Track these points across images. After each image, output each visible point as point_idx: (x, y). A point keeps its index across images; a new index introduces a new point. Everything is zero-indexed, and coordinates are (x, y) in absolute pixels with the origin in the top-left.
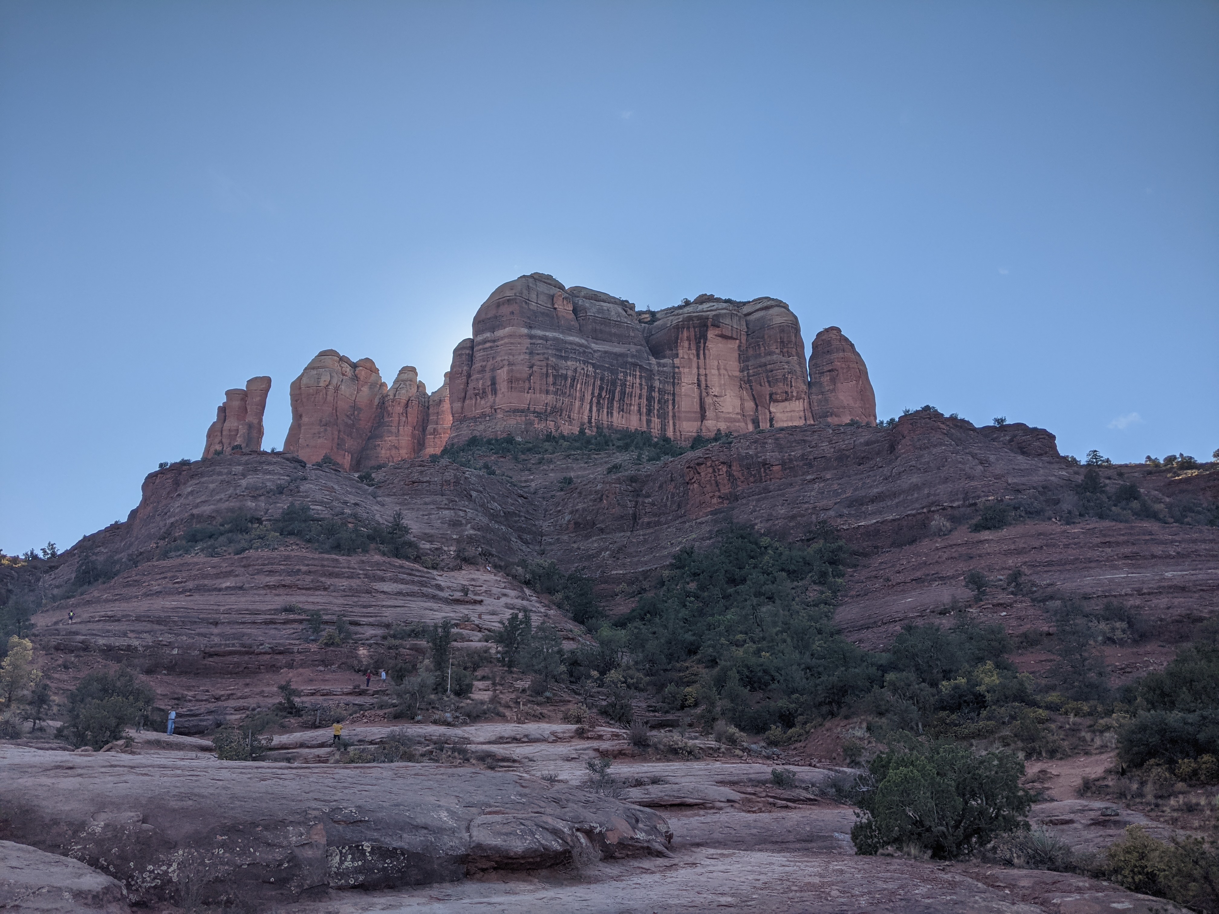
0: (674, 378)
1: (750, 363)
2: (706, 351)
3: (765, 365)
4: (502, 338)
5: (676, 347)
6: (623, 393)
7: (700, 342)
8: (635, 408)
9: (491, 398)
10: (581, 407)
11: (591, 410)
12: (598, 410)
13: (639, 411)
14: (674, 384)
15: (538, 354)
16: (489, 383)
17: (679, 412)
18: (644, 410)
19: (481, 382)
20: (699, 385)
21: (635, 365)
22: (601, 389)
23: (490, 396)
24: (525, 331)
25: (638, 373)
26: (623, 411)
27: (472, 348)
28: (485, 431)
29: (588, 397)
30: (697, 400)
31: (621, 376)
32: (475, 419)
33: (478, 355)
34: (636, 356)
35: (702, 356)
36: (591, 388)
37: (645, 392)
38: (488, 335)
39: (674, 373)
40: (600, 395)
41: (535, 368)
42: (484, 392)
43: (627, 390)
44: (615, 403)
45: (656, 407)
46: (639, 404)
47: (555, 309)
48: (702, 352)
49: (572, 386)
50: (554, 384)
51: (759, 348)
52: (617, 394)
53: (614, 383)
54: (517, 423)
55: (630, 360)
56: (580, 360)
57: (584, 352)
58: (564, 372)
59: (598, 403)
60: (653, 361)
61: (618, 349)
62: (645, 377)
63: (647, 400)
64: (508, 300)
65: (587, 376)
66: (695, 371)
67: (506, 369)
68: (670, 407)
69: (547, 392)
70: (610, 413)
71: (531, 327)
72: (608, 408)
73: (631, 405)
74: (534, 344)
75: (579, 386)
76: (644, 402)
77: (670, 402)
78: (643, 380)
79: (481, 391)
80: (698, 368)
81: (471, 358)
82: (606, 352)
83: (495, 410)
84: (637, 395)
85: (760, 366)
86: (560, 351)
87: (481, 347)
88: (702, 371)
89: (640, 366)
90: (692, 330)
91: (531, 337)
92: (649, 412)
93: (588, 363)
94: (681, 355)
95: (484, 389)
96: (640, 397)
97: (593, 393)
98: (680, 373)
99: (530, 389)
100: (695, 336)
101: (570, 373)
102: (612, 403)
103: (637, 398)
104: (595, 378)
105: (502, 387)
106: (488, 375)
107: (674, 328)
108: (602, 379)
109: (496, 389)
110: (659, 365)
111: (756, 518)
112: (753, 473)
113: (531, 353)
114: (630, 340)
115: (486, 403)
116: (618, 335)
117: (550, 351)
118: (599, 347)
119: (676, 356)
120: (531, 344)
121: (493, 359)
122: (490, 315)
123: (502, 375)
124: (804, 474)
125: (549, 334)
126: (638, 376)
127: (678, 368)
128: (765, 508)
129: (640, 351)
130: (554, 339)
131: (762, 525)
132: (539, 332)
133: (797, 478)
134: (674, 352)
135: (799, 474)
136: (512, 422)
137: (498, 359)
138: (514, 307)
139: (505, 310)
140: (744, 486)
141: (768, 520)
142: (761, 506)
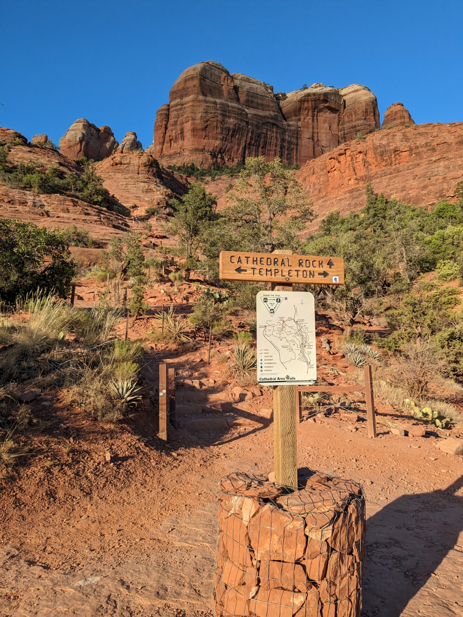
0: (297, 134)
1: (345, 126)
2: (319, 118)
3: (355, 127)
4: (188, 102)
5: (299, 114)
6: (265, 142)
7: (315, 111)
9: (180, 142)
10: (238, 150)
11: (244, 152)
12: (249, 153)
13: (275, 154)
14: (297, 138)
15: (211, 113)
16: (180, 132)
17: (300, 156)
19: (174, 132)
20: (313, 140)
21: (274, 124)
22: (251, 138)
23: (180, 141)
24: (202, 98)
25: (275, 130)
26: (264, 154)
27: (168, 110)
28: (177, 163)
29: (243, 144)
30: (311, 149)
31: (264, 131)
32: (170, 156)
33: (173, 114)
34: (274, 118)
35: (315, 120)
36: (245, 138)
37: (279, 143)
38: (178, 101)
39: (298, 131)
40: (250, 143)
41: (209, 122)
42: (176, 138)
43: (268, 140)
44: (260, 149)
45: (286, 153)
46: (275, 150)
47: (222, 85)
48: (315, 117)
49: (232, 136)
50: (221, 133)
51: (352, 116)
52: (261, 143)
53: (259, 136)
54: (198, 158)
55: (269, 120)
56: (238, 119)
57: (241, 113)
58: (228, 126)
59: (249, 148)
60: (285, 123)
61: (261, 113)
62: (279, 133)
63: (280, 148)
64: (192, 77)
65: (243, 129)
66: (311, 130)
67: (190, 122)
68: (295, 153)
69: (216, 139)
70: (256, 155)
71: (206, 96)
72: (255, 152)
73: (270, 150)
74: (209, 106)
75: (237, 136)
76: (278, 149)
77: (295, 150)
78: (278, 134)
79: (174, 138)
80: (313, 128)
81: (168, 117)
82: (255, 115)
83: (183, 149)
84: (274, 144)
85: (352, 128)
86: (225, 111)
87: (174, 109)
88: (315, 130)
89: (276, 125)
90: (310, 102)
91: (206, 102)
93: (244, 121)
94: (302, 119)
95: (176, 136)
97: (246, 142)
98: (300, 131)
99: (206, 136)
100: (312, 107)
101: (232, 127)
103: (274, 146)
104: (248, 131)
105: (188, 134)
106: (179, 127)
107: (298, 101)
108: (252, 133)
109: (184, 136)
110: (289, 125)
111: (391, 191)
112: (385, 158)
113: (206, 112)
114: (270, 108)
115: (177, 145)
116: (262, 105)
117: (219, 112)
118: (250, 111)
119: (299, 120)
120: (206, 106)
121: (182, 115)
122: (180, 88)
123: (188, 126)
124: (429, 157)
125: (218, 101)
126: (274, 132)
127: (300, 128)
128: (398, 183)
129: (276, 116)
130: (221, 104)
131: (397, 195)
132: (212, 99)
133: (424, 160)
134: (298, 117)
135: (425, 156)
136: (194, 157)
137: (185, 116)
138: (196, 82)
139: (190, 84)
140: (377, 169)
141: (402, 191)
142: (394, 182)
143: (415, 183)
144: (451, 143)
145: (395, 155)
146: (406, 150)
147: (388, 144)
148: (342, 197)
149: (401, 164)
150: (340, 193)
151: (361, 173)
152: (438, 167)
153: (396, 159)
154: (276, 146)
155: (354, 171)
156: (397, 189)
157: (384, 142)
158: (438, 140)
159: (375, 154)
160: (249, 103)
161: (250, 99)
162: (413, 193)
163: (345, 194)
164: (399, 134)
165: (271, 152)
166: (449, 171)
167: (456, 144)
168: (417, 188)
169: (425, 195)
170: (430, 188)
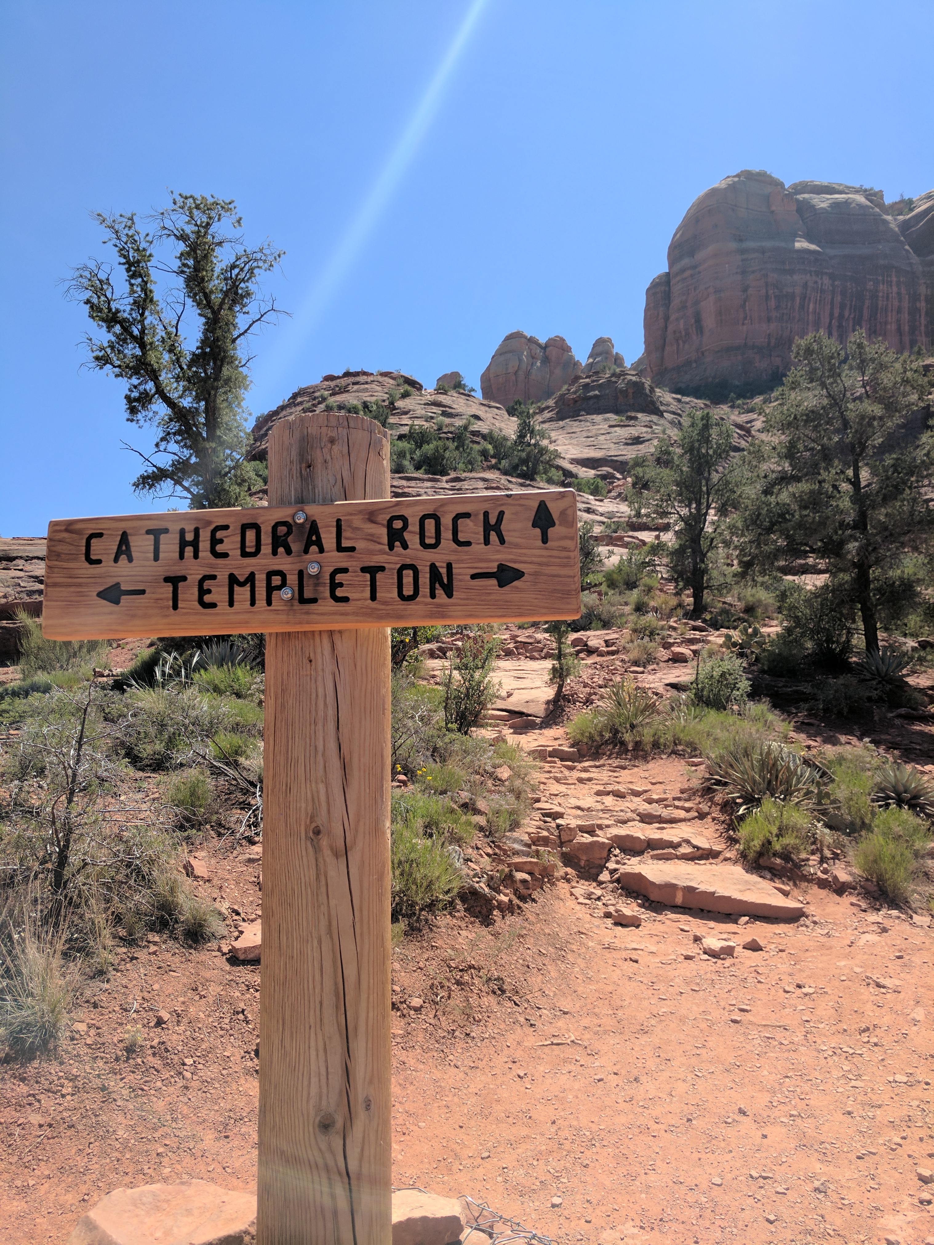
6: (874, 308)
8: (892, 327)
9: (696, 339)
15: (753, 272)
16: (693, 321)
19: (682, 322)
21: (889, 268)
22: (842, 307)
23: (694, 337)
24: (733, 245)
25: (894, 279)
27: (668, 283)
31: (870, 285)
33: (677, 288)
34: (890, 255)
36: (828, 308)
37: (906, 304)
40: (841, 316)
41: (750, 291)
42: (687, 334)
43: (880, 303)
45: (924, 322)
46: (898, 321)
47: (772, 212)
49: (802, 307)
50: (777, 308)
52: (865, 310)
53: (860, 296)
55: (882, 262)
56: (810, 272)
57: (817, 260)
58: (790, 290)
60: (917, 260)
62: (904, 283)
63: (909, 313)
65: (822, 291)
67: (712, 298)
69: (769, 320)
71: (741, 240)
73: (886, 323)
74: (747, 260)
75: (811, 306)
76: (905, 316)
79: (683, 333)
81: (667, 296)
82: (848, 257)
83: (703, 353)
84: (895, 309)
86: (783, 263)
87: (678, 278)
89: (897, 268)
91: (742, 252)
92: (913, 330)
93: (823, 273)
95: (686, 331)
96: (899, 311)
97: (831, 315)
99: (745, 318)
101: (798, 290)
103: (895, 313)
104: (833, 292)
105: (709, 322)
106: (690, 311)
108: (843, 293)
109: (702, 327)
110: (925, 264)
113: (743, 273)
114: (880, 237)
115: (691, 346)
116: (861, 233)
117: (770, 266)
118: (837, 252)
120: (743, 260)
121: (695, 289)
123: (709, 306)
125: (766, 245)
126: (894, 283)
129: (894, 249)
130: (774, 250)
132: (753, 245)
136: (725, 363)
137: (702, 288)
138: (719, 218)
139: (707, 225)
160: (833, 236)
161: (834, 227)
165: (889, 327)
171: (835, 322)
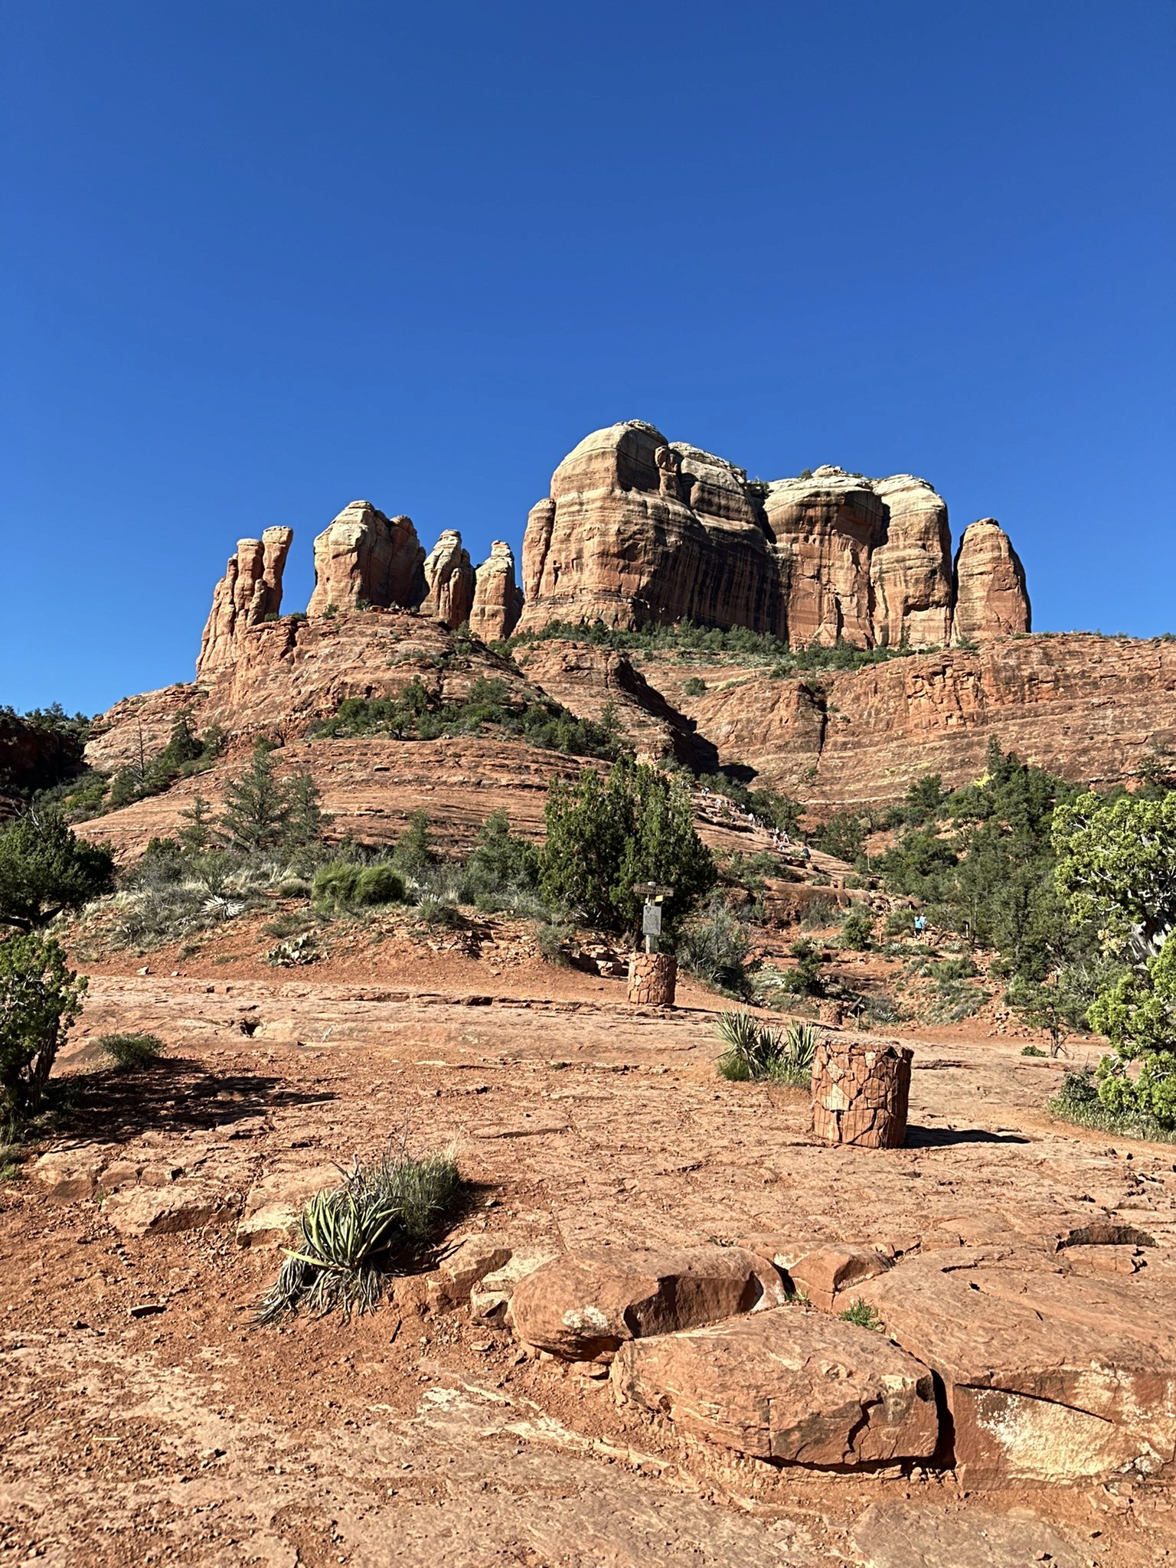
0: (790, 567)
1: (883, 557)
2: (833, 538)
3: (904, 560)
4: (594, 501)
5: (797, 529)
6: (730, 582)
7: (826, 526)
8: (742, 602)
9: (576, 575)
10: (682, 595)
11: (692, 601)
12: (700, 601)
13: (747, 605)
14: (790, 576)
15: (636, 524)
16: (575, 556)
17: (794, 611)
18: (753, 605)
19: (564, 554)
20: (820, 580)
21: (747, 548)
22: (706, 574)
23: (574, 573)
24: (621, 493)
25: (749, 559)
26: (728, 604)
27: (553, 510)
28: (567, 615)
29: (690, 584)
30: (815, 598)
31: (730, 561)
32: (555, 602)
33: (562, 520)
34: (751, 536)
35: (826, 543)
36: (694, 572)
37: (755, 584)
38: (573, 495)
39: (791, 562)
40: (703, 582)
41: (632, 542)
42: (567, 567)
43: (736, 578)
44: (720, 594)
45: (767, 603)
46: (748, 598)
48: (827, 538)
49: (673, 568)
50: (653, 563)
51: (898, 538)
52: (723, 583)
53: (721, 568)
54: (608, 608)
55: (742, 541)
56: (684, 536)
57: (691, 526)
58: (666, 549)
59: (701, 592)
60: (769, 545)
61: (726, 525)
62: (758, 564)
63: (758, 593)
64: (604, 453)
65: (692, 556)
66: (816, 561)
67: (597, 539)
68: (784, 604)
69: (643, 573)
70: (713, 606)
71: (628, 490)
72: (712, 599)
73: (737, 597)
74: (632, 511)
75: (681, 568)
76: (754, 595)
77: (784, 597)
78: (755, 568)
79: (563, 566)
80: (821, 558)
81: (551, 523)
82: (716, 529)
83: (580, 590)
84: (747, 586)
85: (897, 561)
86: (661, 521)
87: (565, 510)
88: (825, 562)
89: (753, 549)
90: (819, 508)
91: (629, 502)
92: (758, 608)
93: (695, 540)
94: (801, 540)
95: (567, 563)
96: (749, 589)
97: (696, 580)
98: (797, 562)
99: (623, 568)
100: (821, 517)
101: (672, 551)
102: (717, 593)
103: (746, 590)
104: (700, 560)
105: (590, 562)
106: (573, 547)
107: (797, 505)
108: (708, 563)
109: (582, 565)
110: (776, 550)
111: (1027, 748)
112: (1013, 690)
113: (626, 523)
114: (742, 516)
115: (569, 580)
116: (727, 508)
117: (650, 522)
118: (708, 521)
119: (795, 540)
120: (628, 510)
121: (580, 525)
122: (578, 470)
123: (592, 547)
124: (1086, 696)
125: (650, 501)
126: (749, 563)
127: (796, 555)
128: (1036, 735)
129: (752, 531)
130: (656, 507)
131: (1038, 758)
132: (639, 498)
133: (1078, 700)
134: (793, 535)
135: (1080, 694)
136: (601, 606)
137: (587, 527)
138: (611, 462)
139: (598, 465)
140: (998, 706)
141: (1046, 752)
142: (1030, 733)
143: (1067, 742)
144: (1124, 678)
145: (1030, 686)
146: (1049, 679)
147: (1018, 667)
148: (937, 744)
149: (1040, 702)
150: (932, 737)
151: (971, 707)
152: (1104, 718)
153: (1032, 693)
154: (749, 590)
155: (958, 703)
156: (1037, 747)
157: (1012, 662)
158: (1101, 670)
159: (995, 679)
160: (705, 505)
161: (706, 495)
162: (1063, 759)
163: (941, 740)
164: (1036, 650)
166: (1123, 729)
167: (1132, 680)
168: (1072, 752)
169: (1084, 764)
170: (1094, 753)
171: (697, 588)
